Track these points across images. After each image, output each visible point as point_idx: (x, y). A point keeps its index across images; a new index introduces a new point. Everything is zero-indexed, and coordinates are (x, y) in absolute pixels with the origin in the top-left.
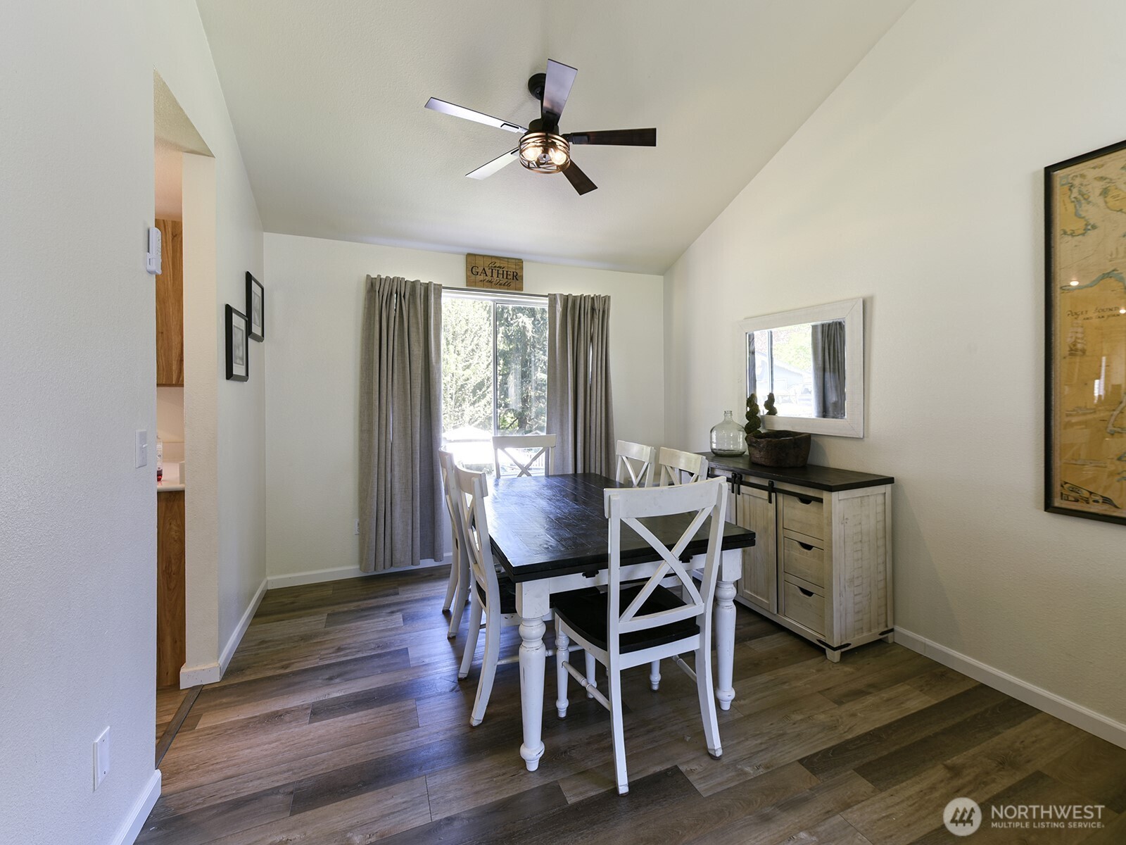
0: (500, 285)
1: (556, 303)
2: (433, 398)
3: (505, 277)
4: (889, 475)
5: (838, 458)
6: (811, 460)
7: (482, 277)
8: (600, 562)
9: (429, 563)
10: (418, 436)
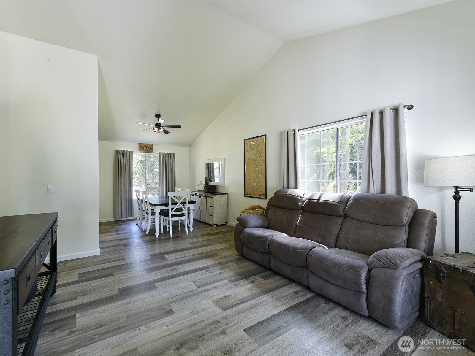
0: (147, 151)
1: (161, 155)
2: (131, 178)
3: (148, 149)
4: (227, 193)
5: (221, 190)
6: (216, 191)
7: (142, 149)
8: (167, 205)
9: (130, 218)
10: (128, 187)
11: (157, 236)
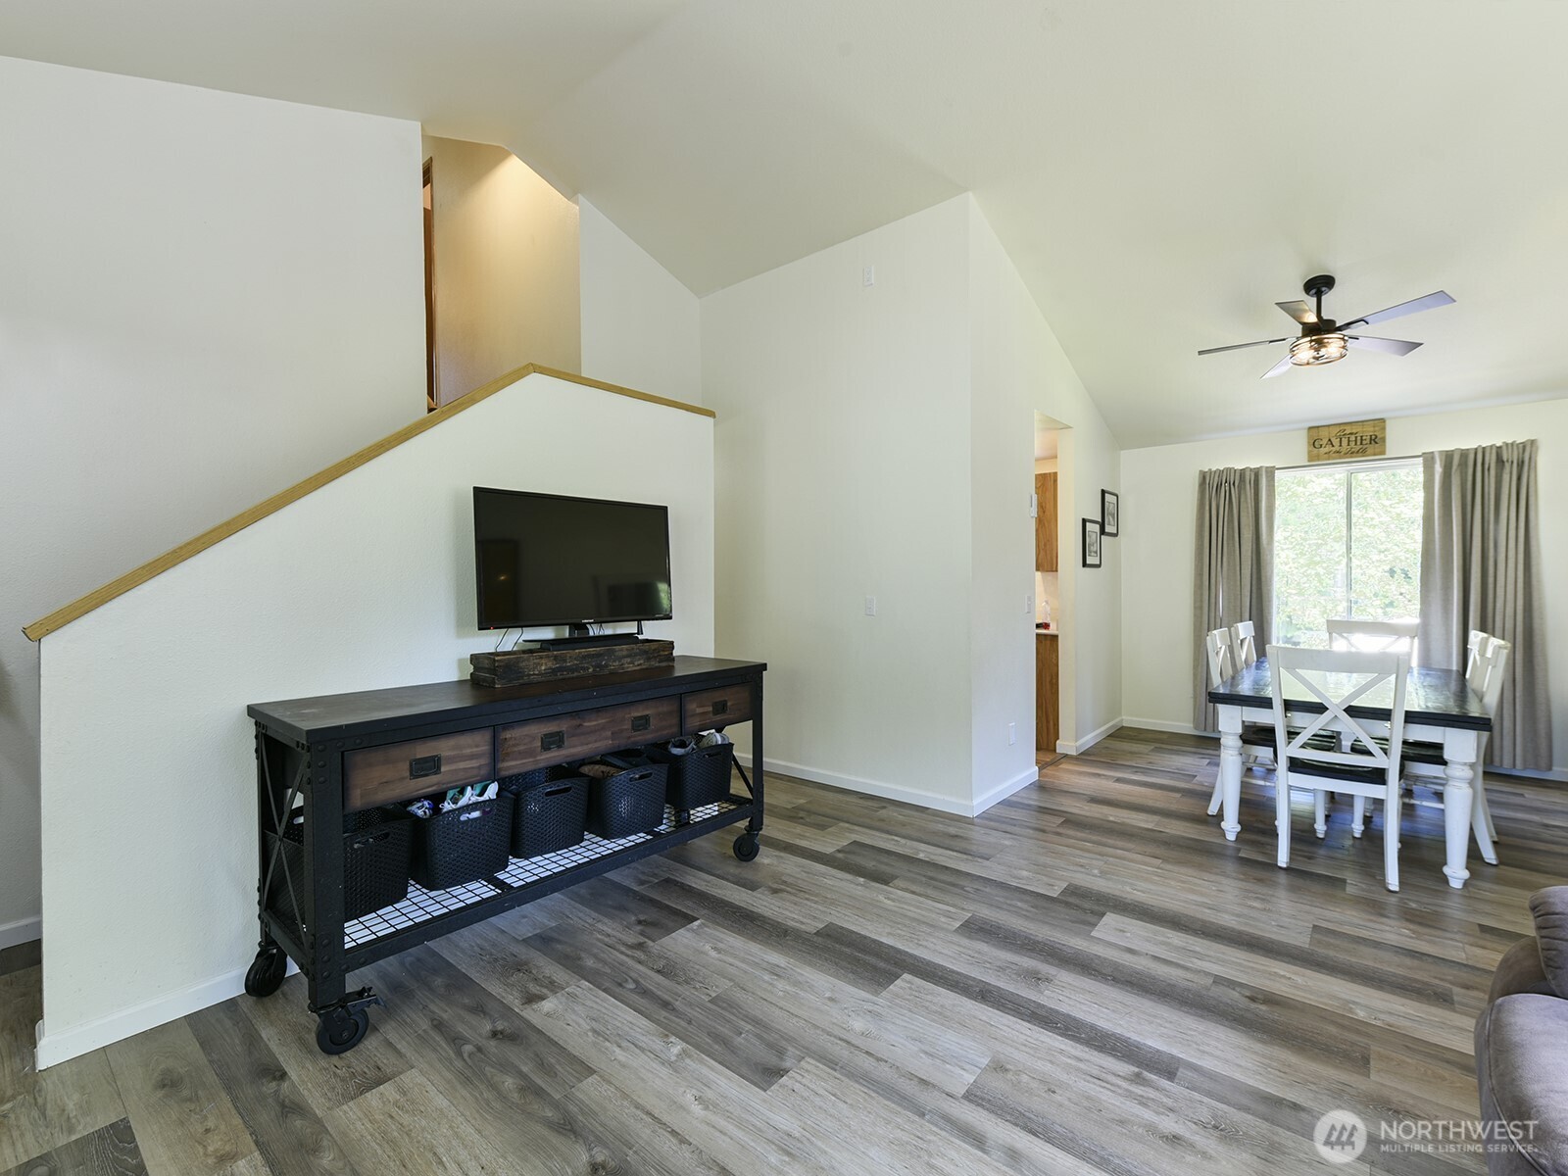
0: (1352, 453)
1: (1434, 461)
3: (1359, 443)
7: (1327, 450)
11: (1231, 837)
